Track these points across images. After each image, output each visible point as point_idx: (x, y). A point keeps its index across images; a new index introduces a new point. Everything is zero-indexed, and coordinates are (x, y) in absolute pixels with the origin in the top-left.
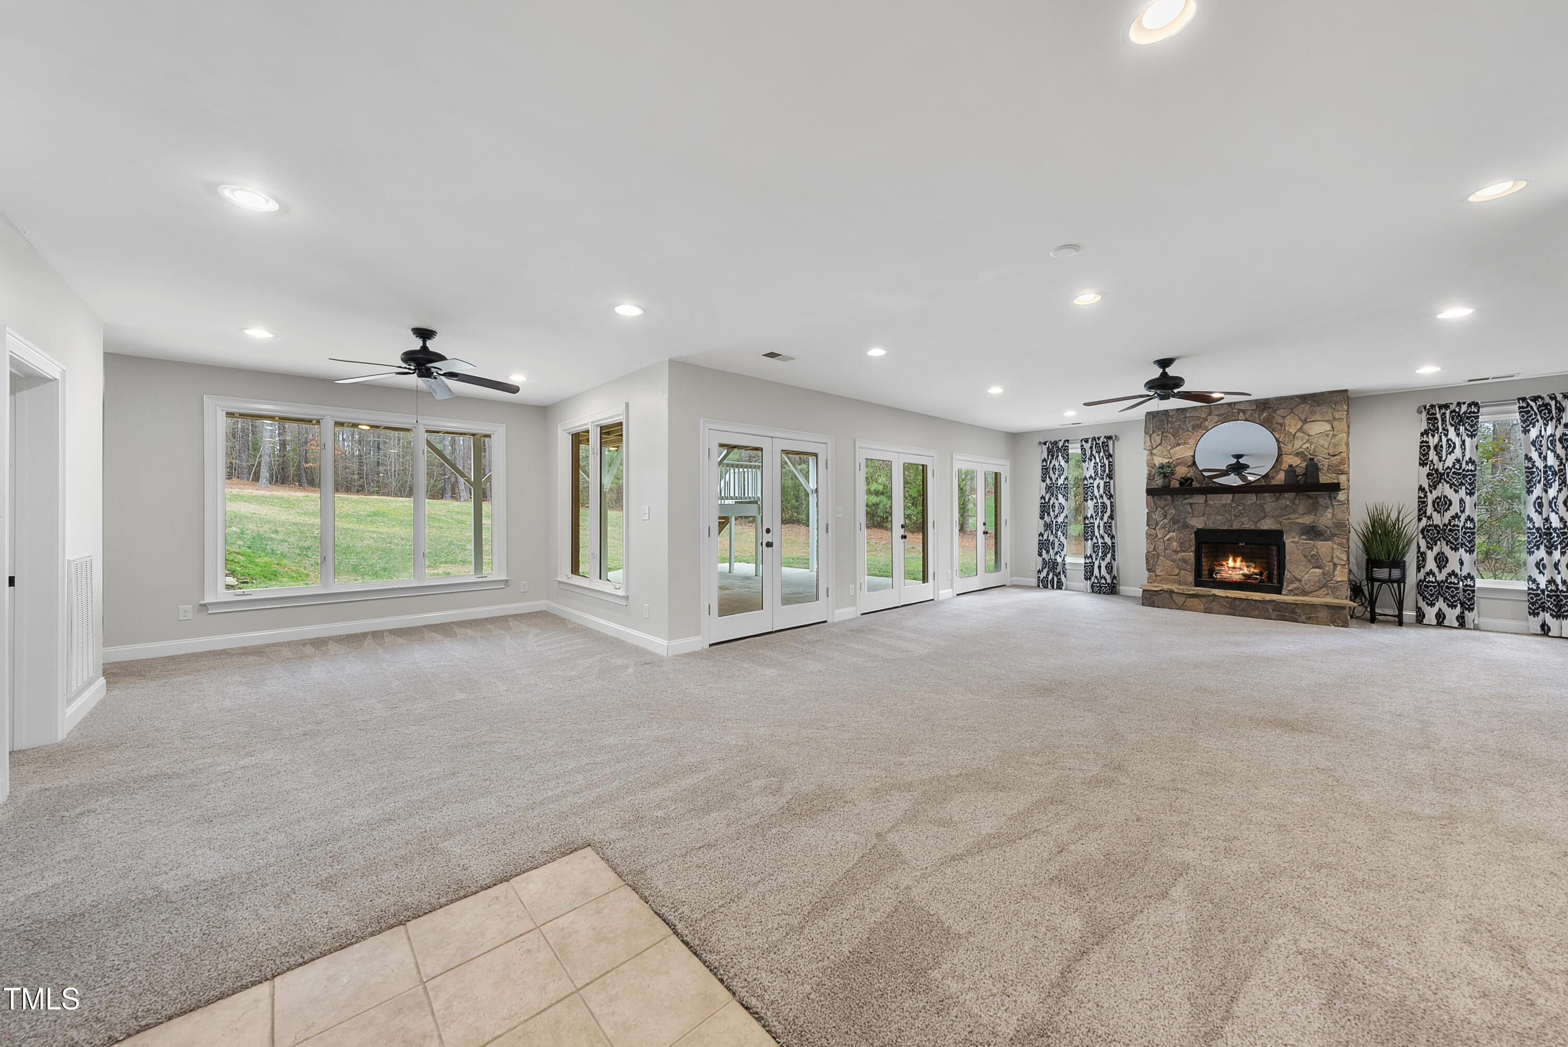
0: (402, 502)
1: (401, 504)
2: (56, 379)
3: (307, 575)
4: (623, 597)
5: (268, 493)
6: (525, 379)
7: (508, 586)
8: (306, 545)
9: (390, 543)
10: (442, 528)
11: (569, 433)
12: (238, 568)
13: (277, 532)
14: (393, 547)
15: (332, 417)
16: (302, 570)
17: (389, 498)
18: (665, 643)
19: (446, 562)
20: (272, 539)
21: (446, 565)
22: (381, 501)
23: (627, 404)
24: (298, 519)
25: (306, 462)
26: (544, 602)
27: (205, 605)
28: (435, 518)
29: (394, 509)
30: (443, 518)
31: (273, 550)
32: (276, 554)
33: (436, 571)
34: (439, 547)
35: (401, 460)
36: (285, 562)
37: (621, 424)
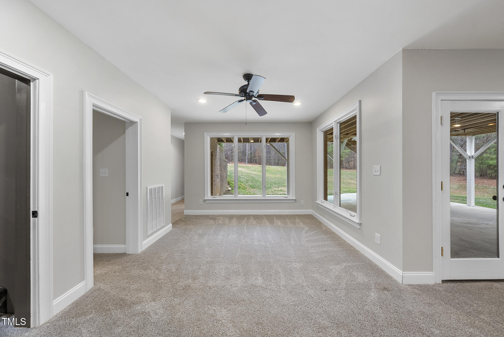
0: (273, 167)
1: (273, 168)
2: (137, 122)
3: (246, 188)
4: (357, 223)
5: (245, 165)
6: (301, 104)
7: (296, 202)
8: (248, 179)
9: (268, 179)
10: (282, 175)
11: (322, 131)
12: (232, 185)
13: (243, 175)
14: (268, 180)
15: (237, 136)
16: (245, 186)
17: (270, 166)
18: (400, 272)
19: (282, 186)
20: (241, 177)
21: (282, 187)
22: (268, 167)
23: (360, 102)
24: (249, 172)
25: (255, 158)
26: (311, 210)
27: (205, 200)
28: (281, 172)
29: (271, 169)
30: (283, 172)
31: (240, 180)
32: (241, 182)
33: (278, 189)
34: (281, 181)
35: (275, 156)
36: (242, 184)
37: (355, 117)
